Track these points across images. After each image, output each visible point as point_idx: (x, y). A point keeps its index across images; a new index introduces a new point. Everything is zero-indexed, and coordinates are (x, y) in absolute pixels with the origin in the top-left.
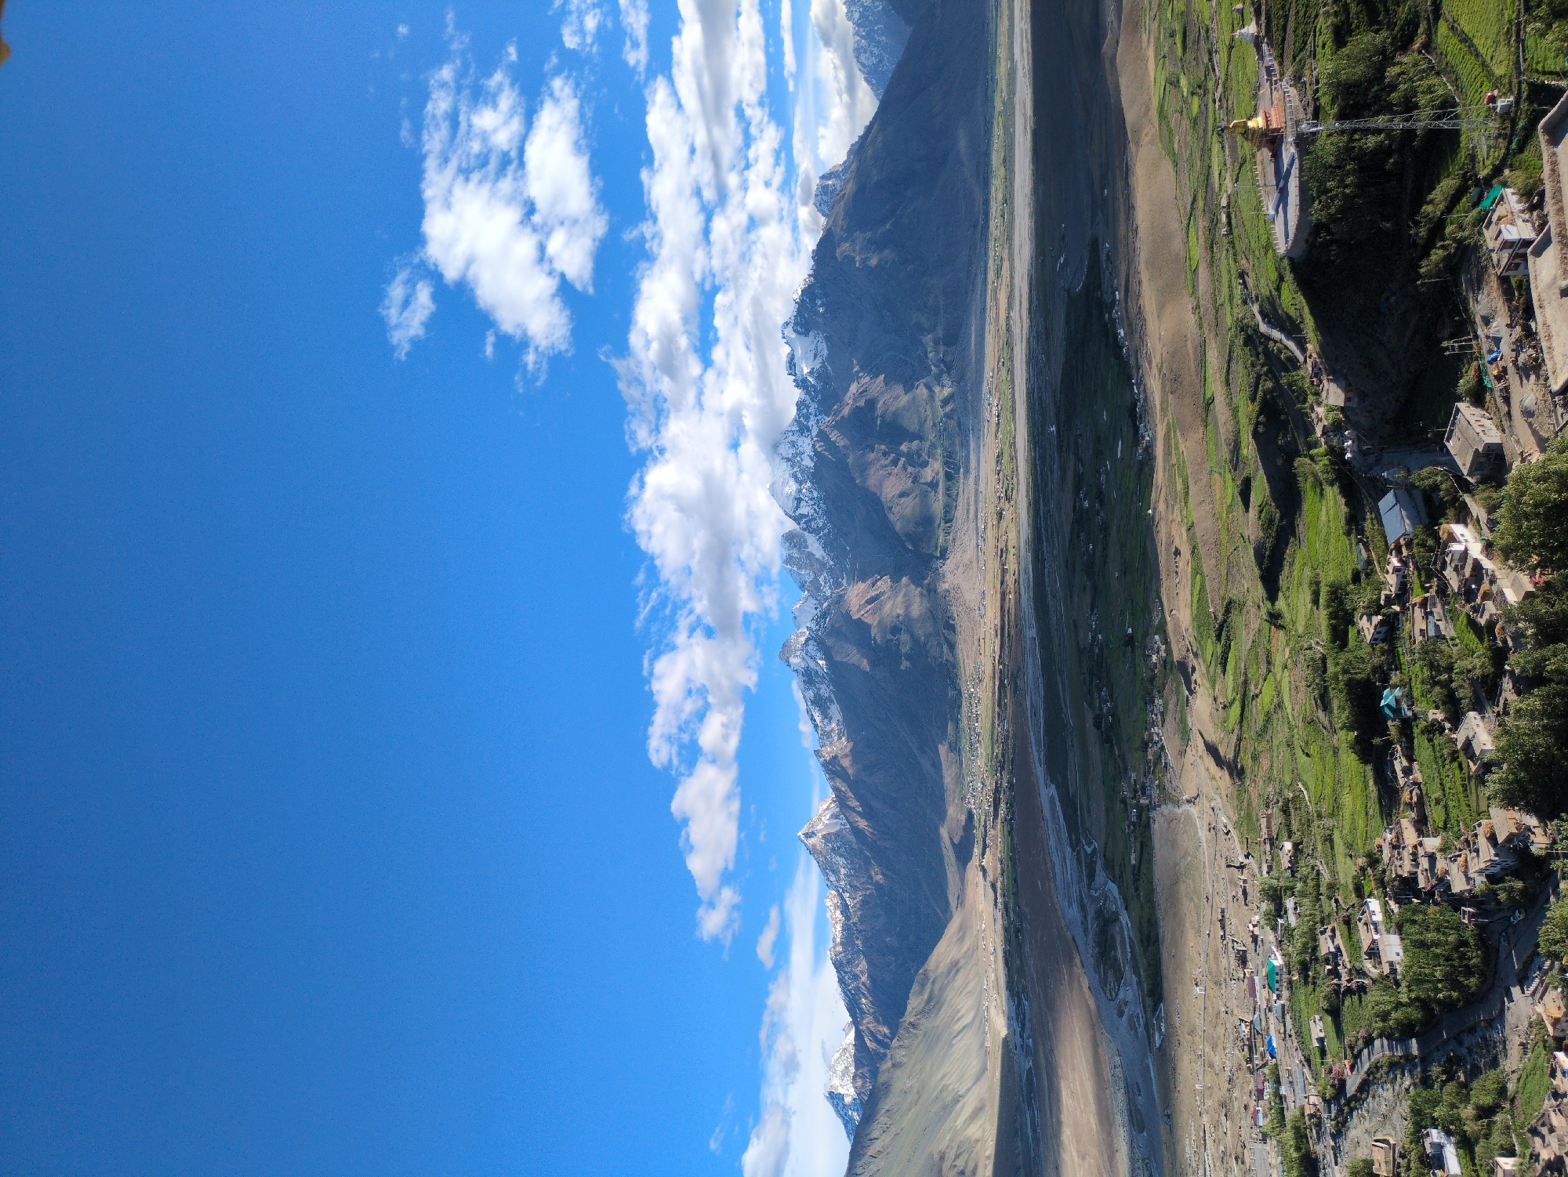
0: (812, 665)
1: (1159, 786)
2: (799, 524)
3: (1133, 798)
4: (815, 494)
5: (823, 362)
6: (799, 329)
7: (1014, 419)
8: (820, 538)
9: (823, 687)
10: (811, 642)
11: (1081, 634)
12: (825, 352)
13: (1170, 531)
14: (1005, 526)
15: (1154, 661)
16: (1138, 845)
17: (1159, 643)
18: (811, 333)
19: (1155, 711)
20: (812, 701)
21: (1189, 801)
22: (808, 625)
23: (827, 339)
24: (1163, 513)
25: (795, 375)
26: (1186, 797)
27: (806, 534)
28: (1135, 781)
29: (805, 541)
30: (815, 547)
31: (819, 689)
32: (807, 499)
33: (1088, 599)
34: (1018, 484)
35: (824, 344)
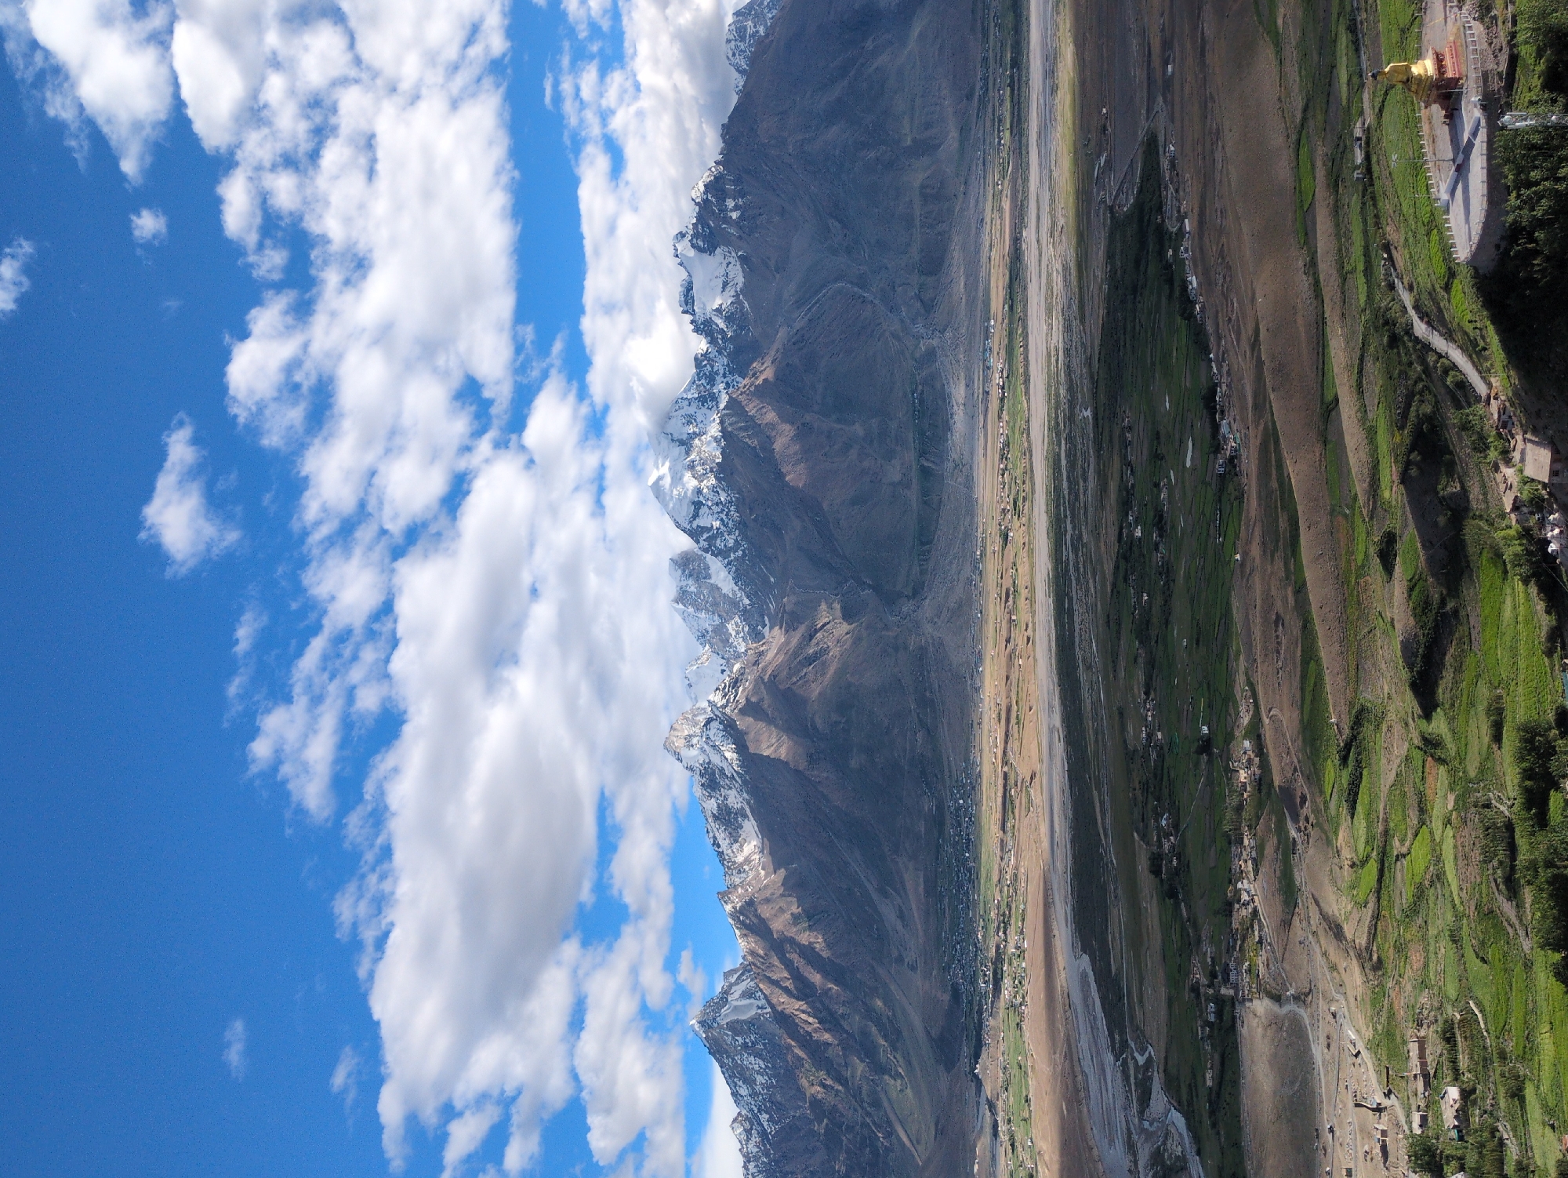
0: (716, 759)
1: (1249, 971)
2: (697, 542)
3: (1209, 986)
4: (723, 497)
5: (737, 296)
6: (701, 243)
7: (1027, 392)
8: (729, 563)
9: (732, 793)
10: (715, 725)
11: (1130, 729)
12: (740, 280)
13: (1270, 589)
14: (1012, 554)
15: (1243, 780)
16: (1217, 1056)
17: (1250, 753)
18: (718, 251)
19: (1244, 856)
20: (714, 815)
21: (1296, 998)
22: (711, 698)
23: (744, 260)
24: (1258, 561)
25: (693, 313)
26: (1291, 992)
27: (708, 556)
28: (1213, 959)
29: (707, 568)
30: (721, 576)
31: (726, 798)
32: (710, 503)
33: (1140, 676)
34: (1033, 492)
35: (739, 267)
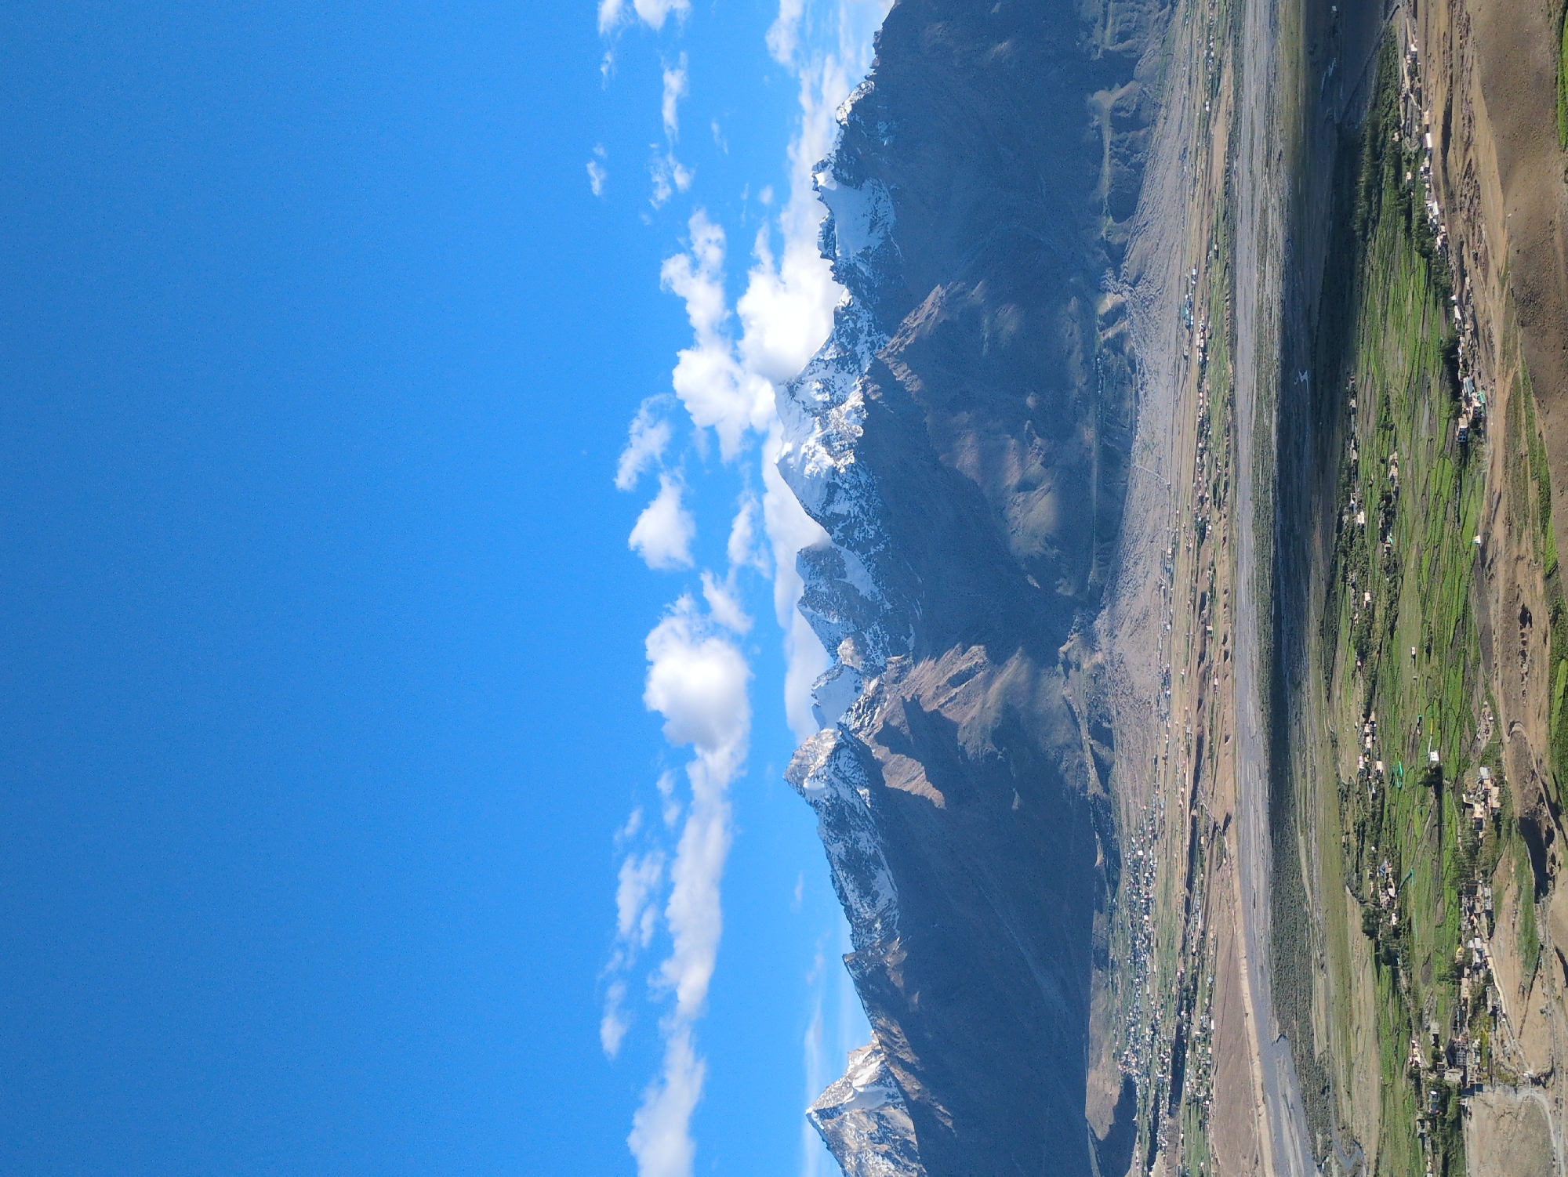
0: (845, 794)
1: (1479, 1051)
2: (831, 532)
3: (1431, 1071)
4: (863, 479)
5: (887, 238)
6: (846, 175)
7: (1233, 357)
8: (869, 559)
9: (864, 836)
10: (845, 753)
11: (1344, 758)
12: (892, 218)
13: (1515, 577)
14: (1210, 551)
15: (1477, 815)
16: (1439, 1159)
17: (1488, 782)
18: (867, 184)
19: (1478, 910)
20: (841, 861)
21: (1536, 1081)
22: (842, 720)
23: (896, 195)
24: (1502, 544)
25: (835, 259)
26: (1530, 1072)
27: (844, 549)
28: (1436, 1036)
29: (842, 564)
30: (859, 576)
31: (856, 841)
32: (847, 486)
33: (1359, 694)
34: (1237, 476)
35: (890, 203)
